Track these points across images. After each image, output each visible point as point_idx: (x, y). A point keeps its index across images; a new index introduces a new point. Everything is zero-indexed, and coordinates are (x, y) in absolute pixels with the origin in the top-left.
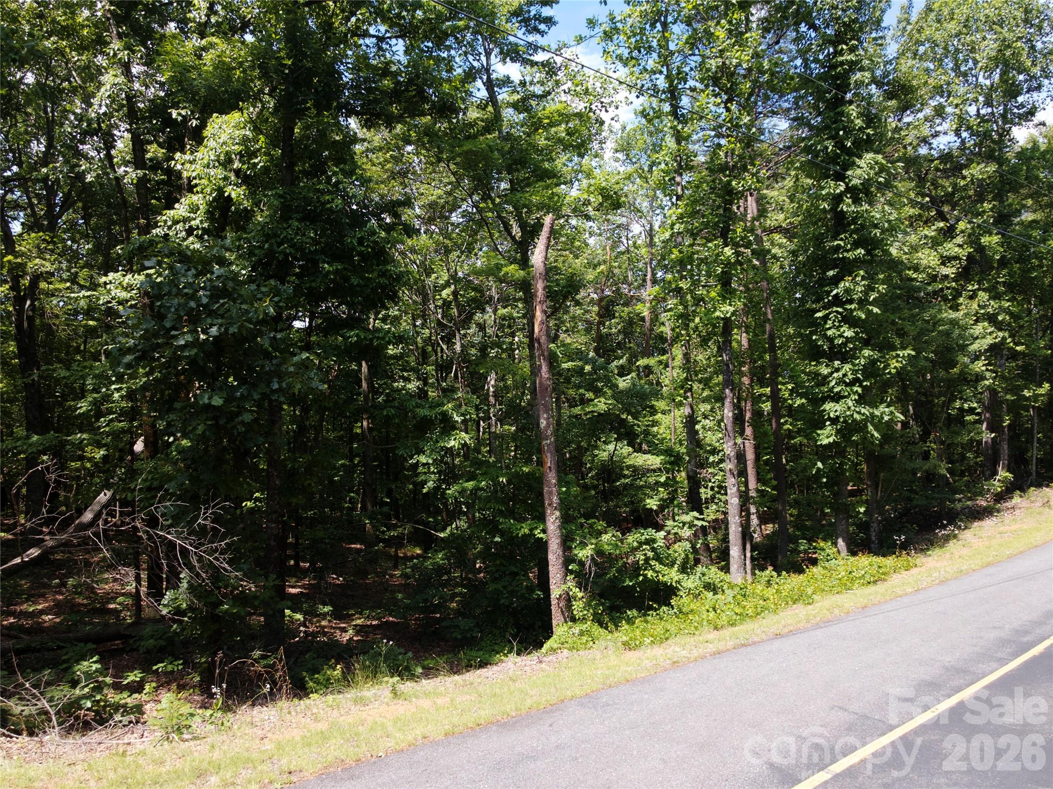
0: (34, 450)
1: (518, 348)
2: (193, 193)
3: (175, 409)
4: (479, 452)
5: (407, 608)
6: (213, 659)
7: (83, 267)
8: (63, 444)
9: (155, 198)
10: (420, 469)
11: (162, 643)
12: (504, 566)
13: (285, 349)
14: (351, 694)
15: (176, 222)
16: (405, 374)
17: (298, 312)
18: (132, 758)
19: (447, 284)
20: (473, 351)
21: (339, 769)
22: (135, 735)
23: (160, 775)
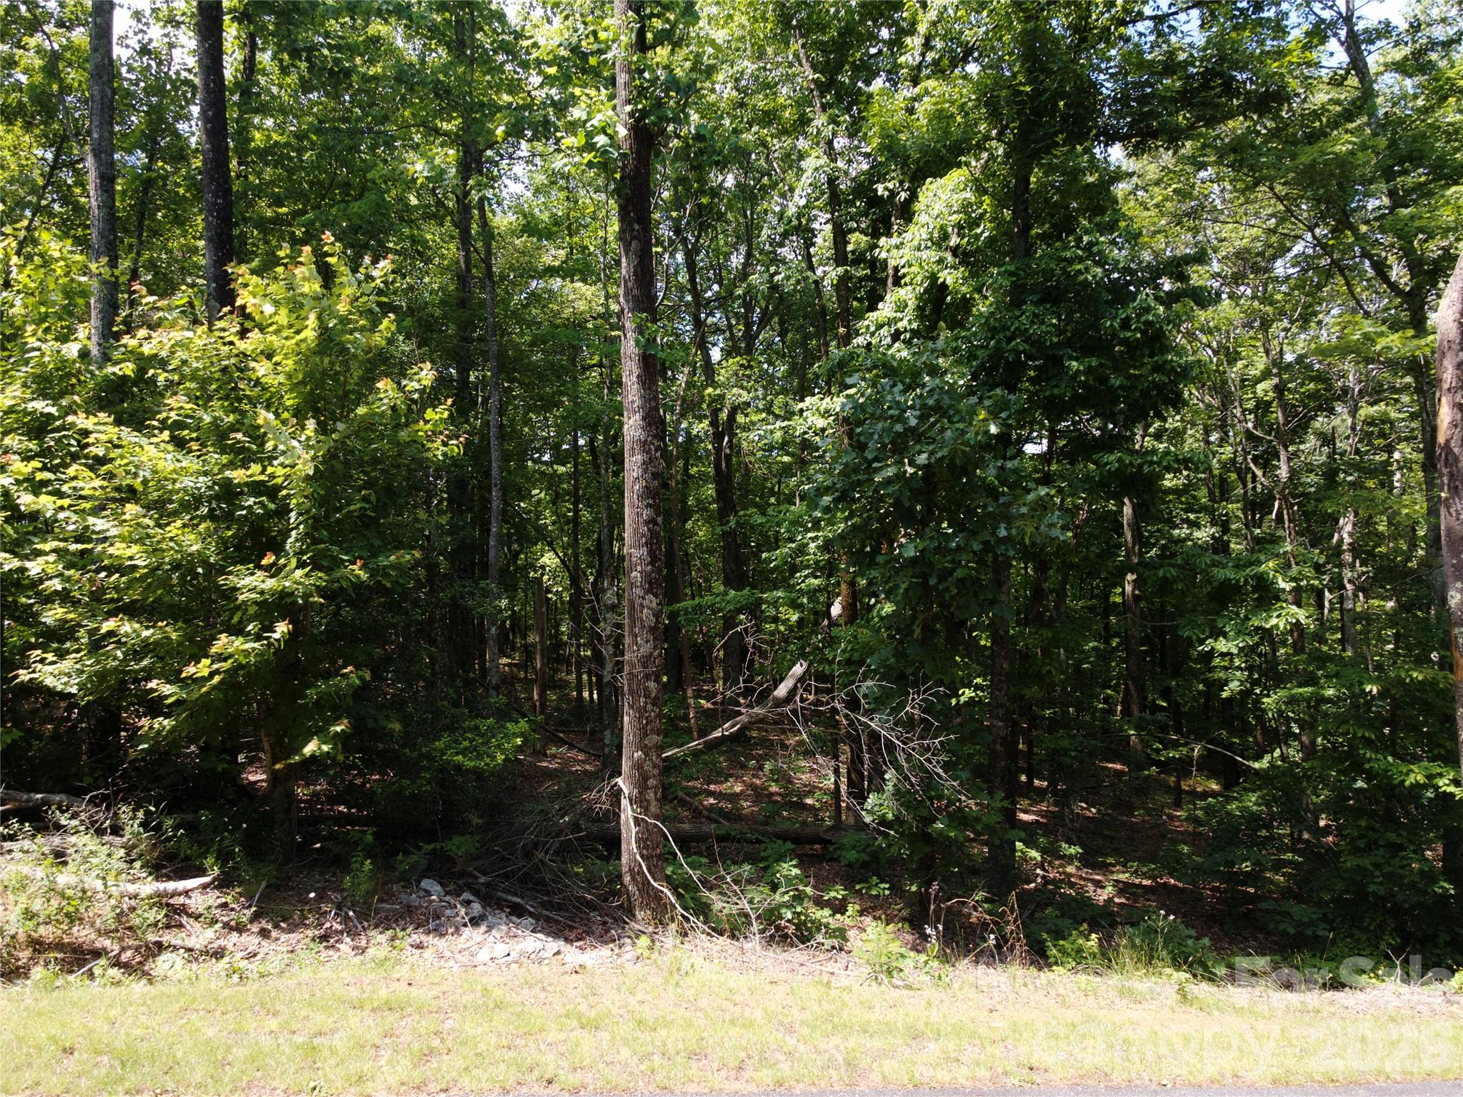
0: (732, 607)
1: (1400, 468)
2: (900, 286)
3: (877, 564)
4: (1323, 641)
5: (1198, 869)
6: (926, 891)
7: (778, 394)
8: (760, 601)
9: (856, 299)
10: (1217, 661)
11: (865, 857)
12: (1374, 830)
13: (1015, 482)
14: (1113, 980)
15: (880, 327)
16: (1192, 516)
17: (1032, 431)
18: (837, 992)
19: (1266, 375)
20: (1311, 478)
21: (1102, 1085)
22: (839, 965)
23: (869, 1022)
